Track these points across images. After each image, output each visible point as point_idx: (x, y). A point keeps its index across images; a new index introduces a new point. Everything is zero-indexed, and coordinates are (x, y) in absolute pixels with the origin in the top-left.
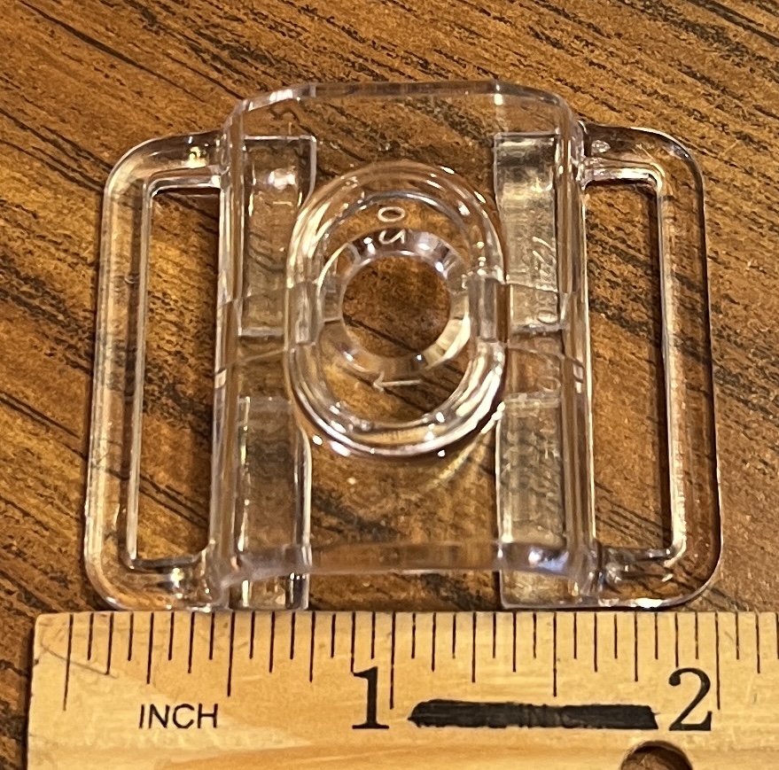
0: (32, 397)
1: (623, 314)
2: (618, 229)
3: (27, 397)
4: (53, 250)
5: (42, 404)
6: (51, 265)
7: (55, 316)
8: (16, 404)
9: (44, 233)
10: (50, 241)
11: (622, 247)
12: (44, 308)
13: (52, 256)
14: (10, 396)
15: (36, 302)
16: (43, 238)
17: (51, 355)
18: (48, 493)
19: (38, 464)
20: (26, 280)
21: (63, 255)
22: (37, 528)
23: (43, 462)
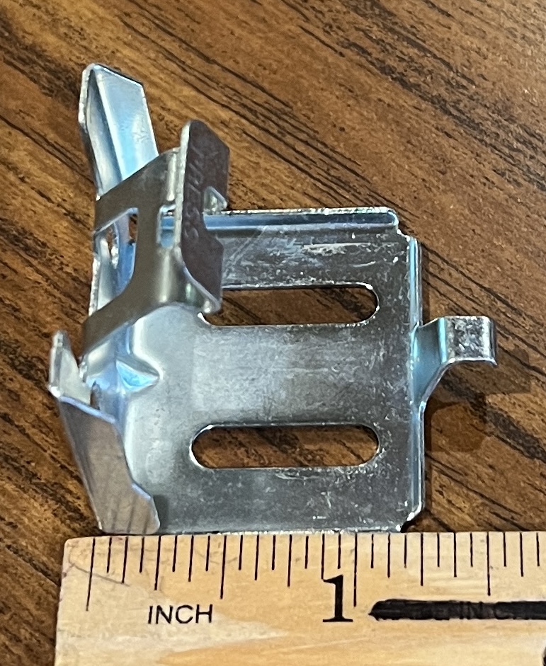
1: (404, 78)
2: (412, 27)
11: (413, 38)
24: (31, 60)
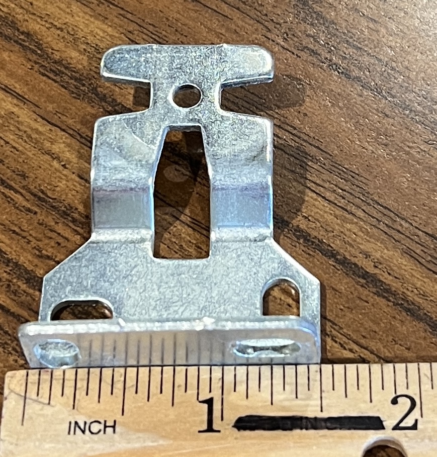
0: (19, 88)
3: (15, 88)
4: (39, 20)
5: (23, 91)
6: (37, 27)
7: (36, 51)
8: (10, 91)
9: (35, 12)
10: (38, 16)
12: (30, 46)
13: (38, 23)
14: (7, 87)
15: (27, 44)
16: (34, 14)
17: (31, 69)
18: (20, 133)
19: (17, 119)
20: (23, 33)
21: (44, 23)
22: (12, 150)
23: (20, 119)
24: (60, 71)
